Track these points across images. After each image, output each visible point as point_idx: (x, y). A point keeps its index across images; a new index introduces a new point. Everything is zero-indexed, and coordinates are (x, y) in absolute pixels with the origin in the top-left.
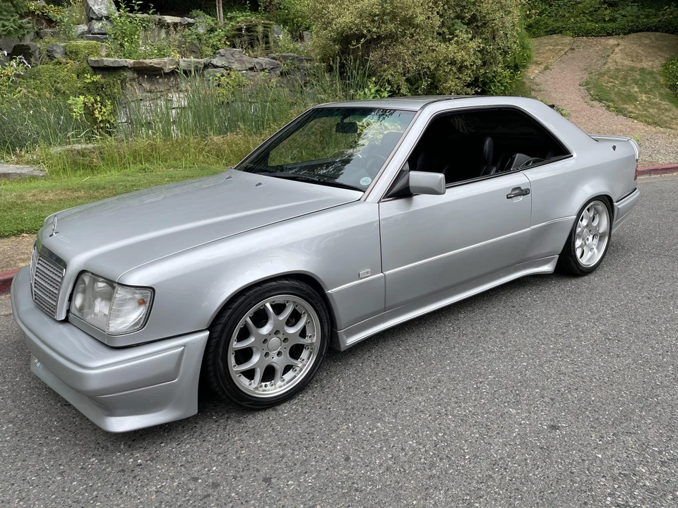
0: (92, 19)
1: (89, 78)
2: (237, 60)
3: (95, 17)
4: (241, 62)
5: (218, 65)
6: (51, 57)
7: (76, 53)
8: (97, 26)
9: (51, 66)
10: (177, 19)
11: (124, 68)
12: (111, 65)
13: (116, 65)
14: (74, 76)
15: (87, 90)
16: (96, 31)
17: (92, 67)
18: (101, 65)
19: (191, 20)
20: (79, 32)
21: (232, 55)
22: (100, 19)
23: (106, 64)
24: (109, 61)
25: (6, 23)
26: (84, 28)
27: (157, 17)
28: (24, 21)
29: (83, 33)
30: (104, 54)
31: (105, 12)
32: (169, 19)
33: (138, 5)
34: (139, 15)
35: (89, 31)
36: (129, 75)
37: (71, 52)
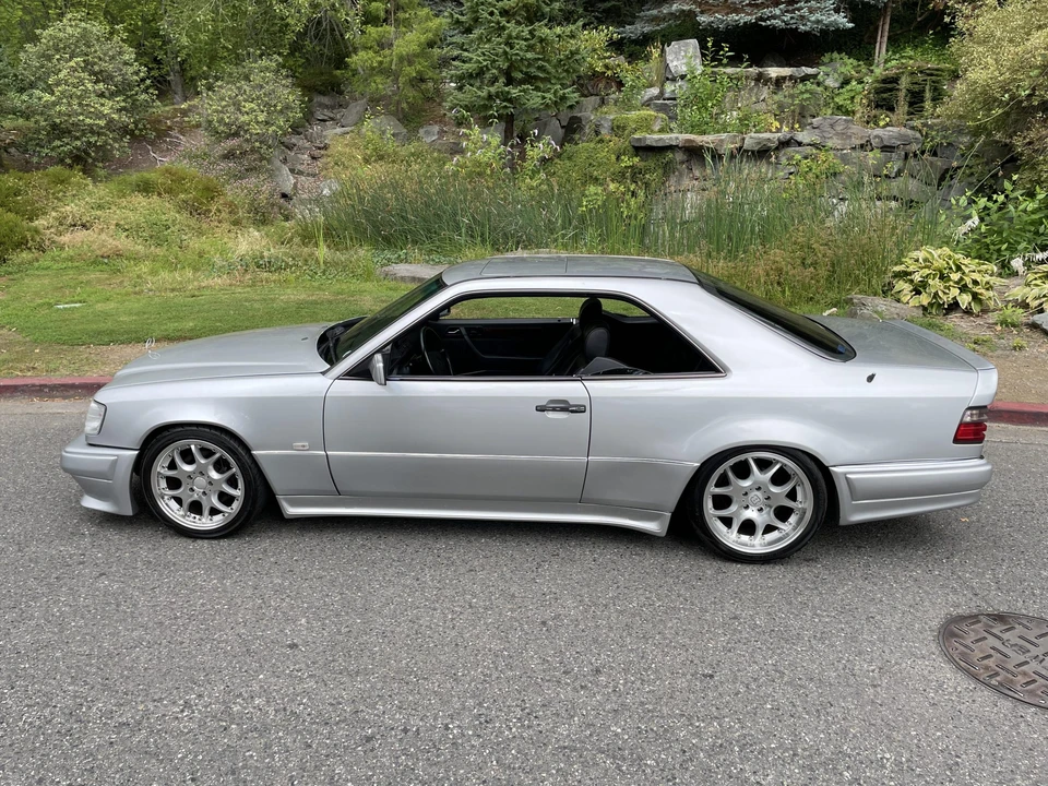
0: (668, 79)
1: (626, 161)
2: (837, 134)
3: (670, 77)
4: (844, 135)
5: (805, 141)
6: (597, 133)
7: (624, 128)
8: (669, 87)
9: (592, 145)
10: (786, 71)
11: (671, 148)
12: (654, 144)
13: (660, 144)
14: (613, 157)
15: (620, 177)
16: (667, 95)
17: (634, 147)
18: (643, 145)
19: (810, 71)
20: (646, 98)
21: (832, 126)
22: (674, 80)
23: (648, 143)
24: (653, 138)
25: (546, 95)
26: (655, 91)
27: (754, 70)
28: (566, 91)
29: (651, 99)
30: (657, 128)
31: (683, 69)
32: (774, 72)
33: (727, 57)
34: (730, 70)
35: (661, 95)
36: (679, 156)
37: (618, 127)
